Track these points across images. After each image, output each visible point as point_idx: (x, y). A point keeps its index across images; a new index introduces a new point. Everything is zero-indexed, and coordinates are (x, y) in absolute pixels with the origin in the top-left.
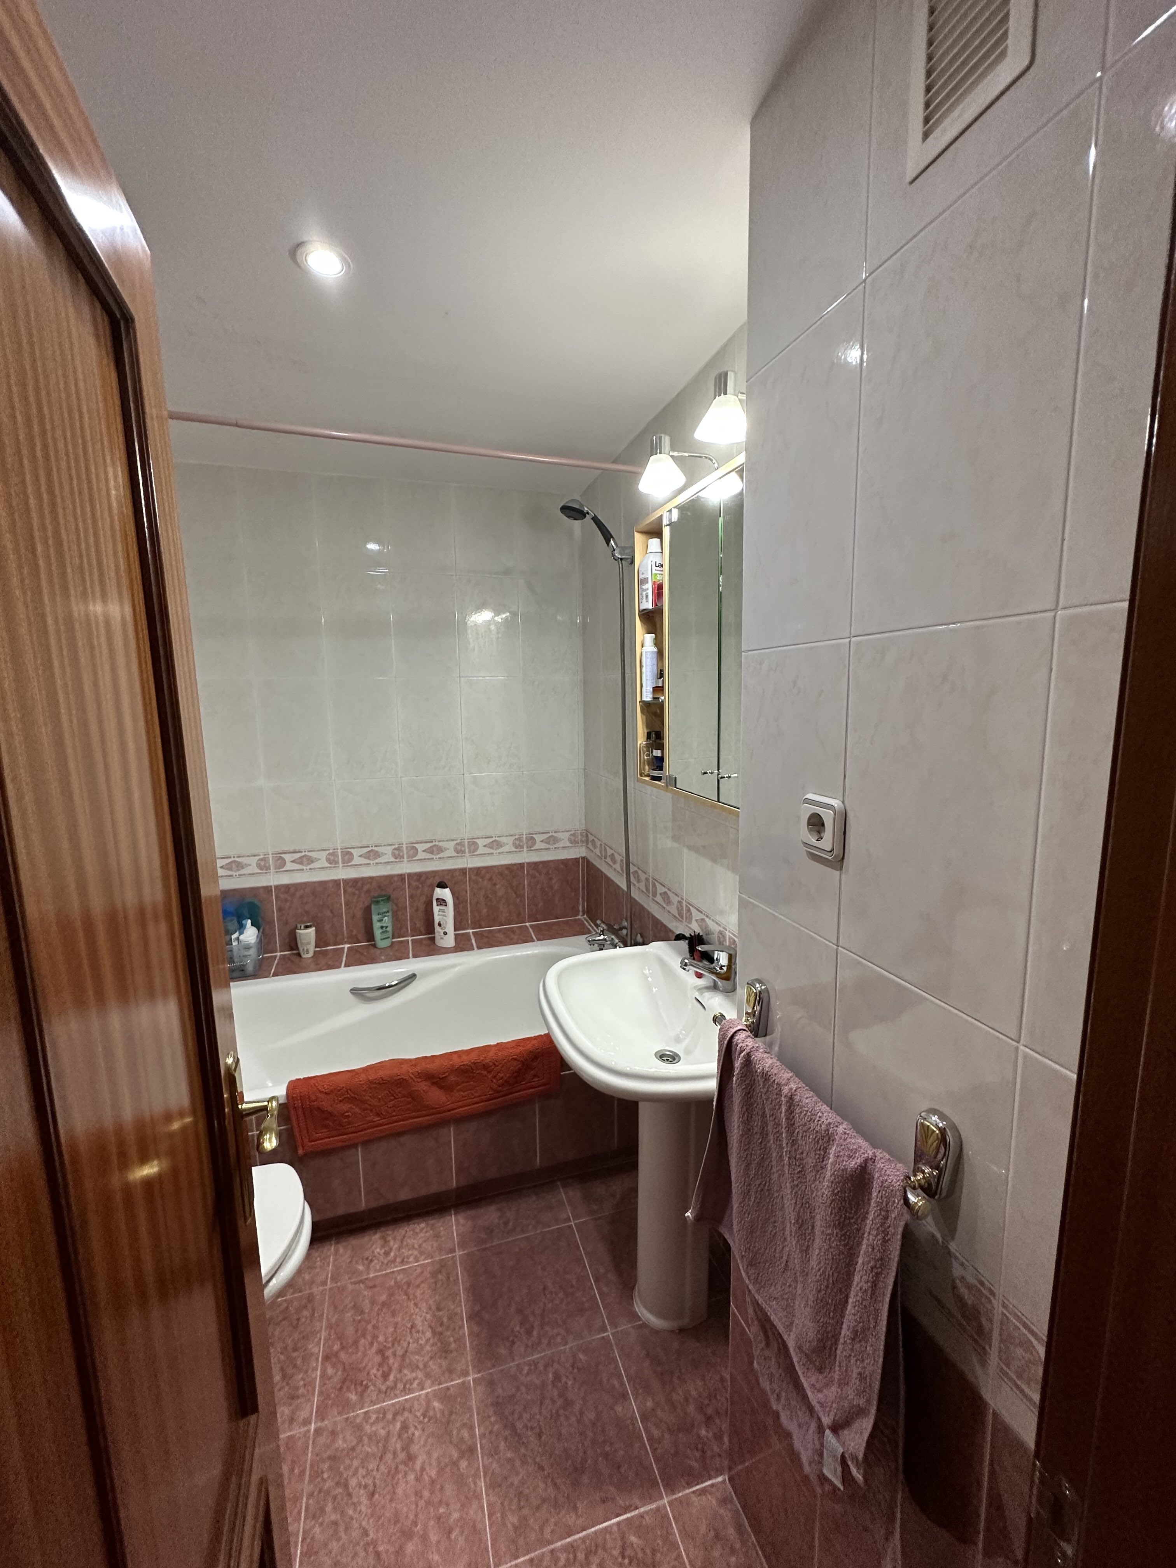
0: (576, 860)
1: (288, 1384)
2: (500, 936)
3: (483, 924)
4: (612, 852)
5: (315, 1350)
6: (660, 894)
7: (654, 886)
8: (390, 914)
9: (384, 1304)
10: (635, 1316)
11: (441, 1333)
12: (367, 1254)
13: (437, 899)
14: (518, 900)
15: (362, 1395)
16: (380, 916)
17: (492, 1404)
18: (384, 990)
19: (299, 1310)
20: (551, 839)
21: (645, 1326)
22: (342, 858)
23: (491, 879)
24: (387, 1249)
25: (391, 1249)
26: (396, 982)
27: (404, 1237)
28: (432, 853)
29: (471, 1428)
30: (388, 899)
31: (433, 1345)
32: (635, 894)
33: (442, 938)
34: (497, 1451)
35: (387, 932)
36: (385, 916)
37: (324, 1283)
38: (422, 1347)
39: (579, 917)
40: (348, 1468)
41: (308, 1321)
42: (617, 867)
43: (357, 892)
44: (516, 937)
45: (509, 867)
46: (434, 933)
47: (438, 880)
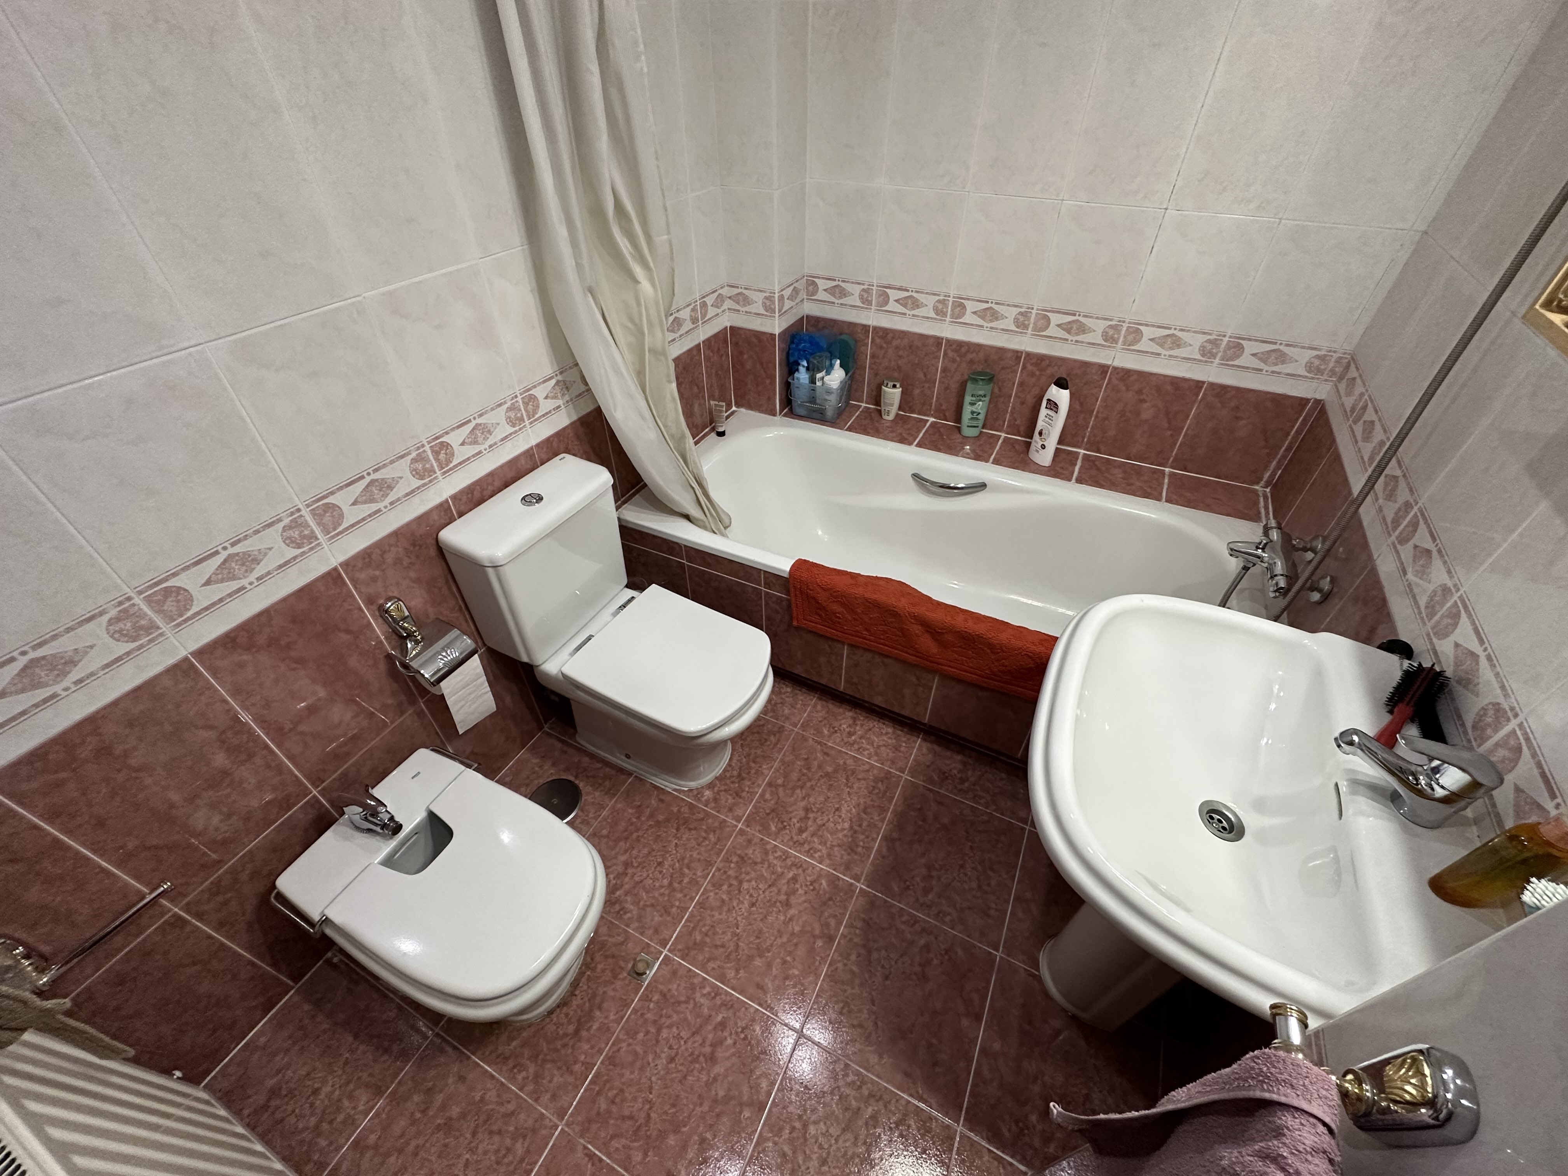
0: (1302, 402)
1: (739, 782)
2: (1118, 474)
3: (1102, 448)
4: (1374, 418)
5: (766, 772)
6: (1416, 547)
7: (1414, 525)
8: (987, 399)
9: (827, 775)
10: (1036, 965)
11: (855, 832)
12: (836, 724)
13: (1049, 400)
14: (1169, 433)
15: (780, 830)
16: (974, 399)
17: (864, 920)
18: (947, 489)
19: (771, 733)
20: (1273, 356)
21: (1039, 979)
22: (952, 310)
23: (1140, 392)
24: (852, 730)
25: (855, 733)
26: (963, 485)
27: (870, 730)
28: (1068, 331)
29: (839, 923)
30: (991, 379)
31: (845, 836)
32: (1367, 513)
33: (1038, 451)
34: (848, 957)
35: (977, 419)
36: (980, 400)
37: (795, 725)
38: (837, 831)
39: (1256, 487)
40: (748, 874)
41: (771, 747)
42: (1367, 449)
43: (958, 359)
44: (1138, 484)
45: (1176, 383)
46: (1032, 438)
47: (1062, 373)
